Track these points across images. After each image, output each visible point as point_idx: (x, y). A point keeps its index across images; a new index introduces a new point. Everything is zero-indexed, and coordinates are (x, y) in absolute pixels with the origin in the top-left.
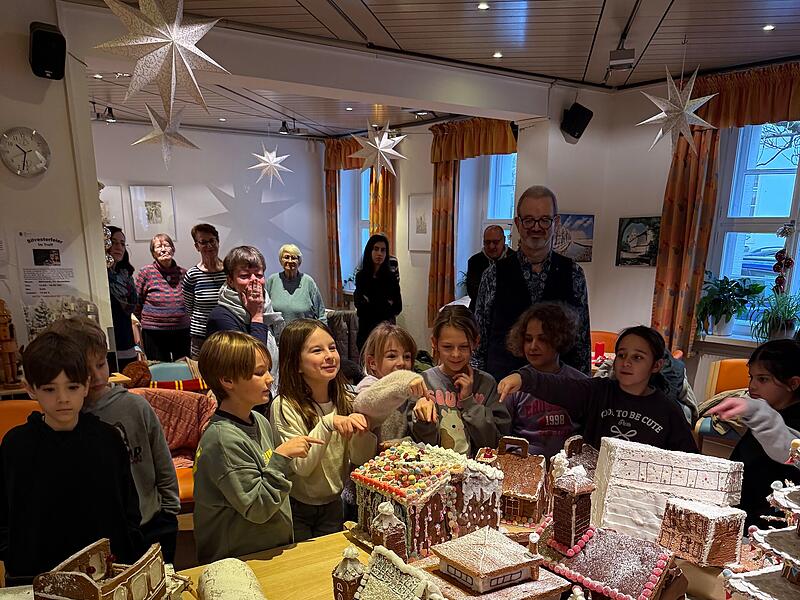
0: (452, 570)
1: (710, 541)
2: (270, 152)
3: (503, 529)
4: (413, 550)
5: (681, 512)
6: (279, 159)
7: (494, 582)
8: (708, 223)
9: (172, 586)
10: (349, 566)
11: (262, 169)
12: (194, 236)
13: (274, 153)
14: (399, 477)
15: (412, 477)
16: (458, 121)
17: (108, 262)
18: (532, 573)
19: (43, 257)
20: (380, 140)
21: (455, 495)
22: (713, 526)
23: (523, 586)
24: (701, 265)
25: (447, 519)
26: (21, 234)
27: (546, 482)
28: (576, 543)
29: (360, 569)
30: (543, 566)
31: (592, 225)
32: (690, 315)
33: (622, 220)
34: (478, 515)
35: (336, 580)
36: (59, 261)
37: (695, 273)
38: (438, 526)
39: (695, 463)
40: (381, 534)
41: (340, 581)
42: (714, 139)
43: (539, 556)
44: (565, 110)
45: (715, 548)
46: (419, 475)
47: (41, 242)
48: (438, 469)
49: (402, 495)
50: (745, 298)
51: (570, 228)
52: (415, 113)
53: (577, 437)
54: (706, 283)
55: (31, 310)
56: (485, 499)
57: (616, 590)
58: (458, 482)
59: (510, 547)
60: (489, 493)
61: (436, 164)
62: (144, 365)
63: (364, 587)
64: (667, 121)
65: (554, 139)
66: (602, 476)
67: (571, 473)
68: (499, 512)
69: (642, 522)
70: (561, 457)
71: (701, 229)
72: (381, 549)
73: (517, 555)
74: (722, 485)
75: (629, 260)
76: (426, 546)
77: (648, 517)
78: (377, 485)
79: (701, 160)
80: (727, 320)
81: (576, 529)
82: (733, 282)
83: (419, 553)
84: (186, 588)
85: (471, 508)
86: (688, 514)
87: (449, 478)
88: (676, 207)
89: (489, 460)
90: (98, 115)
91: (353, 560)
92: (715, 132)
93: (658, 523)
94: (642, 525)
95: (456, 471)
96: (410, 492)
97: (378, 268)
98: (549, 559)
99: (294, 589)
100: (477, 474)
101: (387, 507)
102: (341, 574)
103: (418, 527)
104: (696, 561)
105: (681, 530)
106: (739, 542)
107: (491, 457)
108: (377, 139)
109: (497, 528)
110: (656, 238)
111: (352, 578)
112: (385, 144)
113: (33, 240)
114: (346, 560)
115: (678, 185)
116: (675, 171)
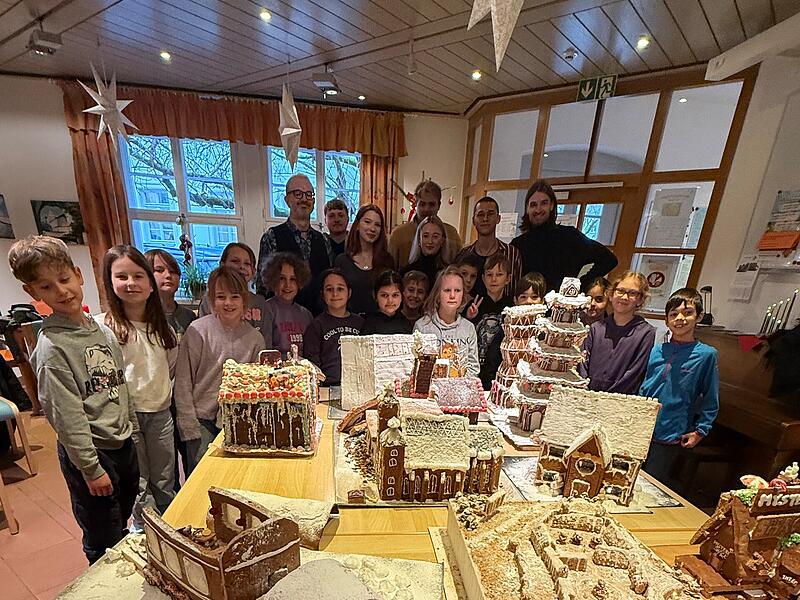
31: (3, 204)
33: (34, 203)
88: (90, 194)
110: (77, 220)
115: (86, 178)
116: (79, 163)
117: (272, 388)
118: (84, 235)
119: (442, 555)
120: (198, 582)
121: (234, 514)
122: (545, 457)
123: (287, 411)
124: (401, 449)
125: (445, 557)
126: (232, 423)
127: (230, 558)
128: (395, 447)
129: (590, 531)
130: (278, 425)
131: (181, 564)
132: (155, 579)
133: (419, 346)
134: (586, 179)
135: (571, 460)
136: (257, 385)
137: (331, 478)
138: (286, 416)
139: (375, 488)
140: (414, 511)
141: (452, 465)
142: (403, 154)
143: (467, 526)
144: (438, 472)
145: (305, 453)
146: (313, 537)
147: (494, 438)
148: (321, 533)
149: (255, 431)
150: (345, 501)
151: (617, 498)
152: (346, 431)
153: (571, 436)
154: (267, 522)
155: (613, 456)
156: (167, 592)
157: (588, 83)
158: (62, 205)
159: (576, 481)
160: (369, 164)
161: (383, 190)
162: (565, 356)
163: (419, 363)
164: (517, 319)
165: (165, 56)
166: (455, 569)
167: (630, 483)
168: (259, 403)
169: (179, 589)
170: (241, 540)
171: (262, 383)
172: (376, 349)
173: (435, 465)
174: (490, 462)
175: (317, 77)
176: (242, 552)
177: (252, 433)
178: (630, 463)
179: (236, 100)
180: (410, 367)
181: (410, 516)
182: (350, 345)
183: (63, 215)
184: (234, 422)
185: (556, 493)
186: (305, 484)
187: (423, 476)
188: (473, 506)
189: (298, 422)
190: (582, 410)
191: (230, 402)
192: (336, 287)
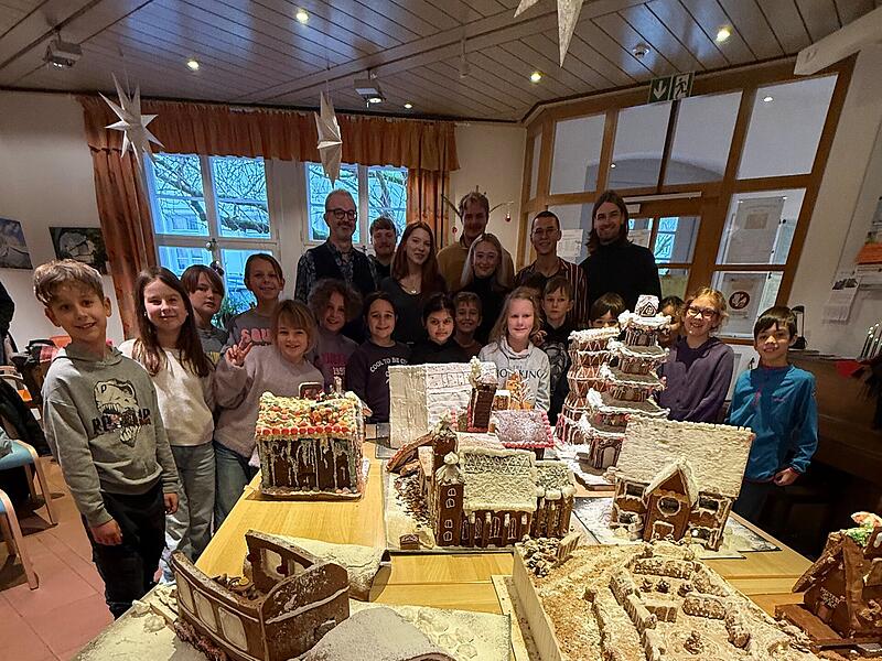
31: (20, 231)
33: (52, 230)
51: (3, 233)
110: (99, 248)
115: (108, 199)
116: (100, 184)
117: (313, 423)
118: (107, 263)
119: (508, 606)
120: (235, 636)
121: (274, 561)
122: (622, 496)
123: (330, 448)
124: (460, 488)
125: (511, 608)
126: (270, 463)
127: (271, 609)
128: (453, 486)
129: (679, 577)
130: (321, 464)
131: (216, 615)
132: (187, 634)
133: (478, 375)
134: (659, 190)
135: (652, 498)
136: (298, 420)
137: (380, 522)
138: (330, 452)
139: (430, 532)
140: (475, 558)
141: (517, 506)
142: (454, 167)
143: (537, 573)
144: (502, 514)
145: (351, 495)
146: (363, 587)
147: (563, 476)
148: (371, 583)
149: (296, 471)
150: (397, 547)
151: (705, 542)
152: (396, 471)
153: (652, 472)
154: (312, 568)
155: (700, 493)
156: (201, 649)
157: (661, 82)
158: (83, 231)
159: (657, 522)
160: (417, 180)
161: (432, 208)
162: (642, 383)
163: (477, 394)
164: (585, 343)
165: (194, 65)
166: (524, 622)
167: (719, 525)
168: (299, 440)
169: (214, 644)
170: (283, 587)
171: (303, 418)
172: (428, 380)
173: (498, 505)
174: (560, 502)
175: (359, 84)
176: (284, 602)
177: (293, 473)
178: (719, 501)
179: (271, 112)
180: (467, 399)
181: (470, 564)
182: (398, 376)
183: (84, 243)
184: (272, 460)
185: (635, 536)
186: (351, 530)
187: (484, 519)
188: (543, 551)
189: (343, 461)
190: (664, 442)
191: (268, 439)
192: (383, 314)
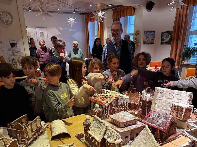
0: (115, 122)
1: (184, 113)
2: (71, 18)
3: (129, 112)
4: (105, 117)
5: (176, 106)
6: (73, 19)
7: (125, 125)
8: (185, 32)
9: (44, 127)
10: (87, 121)
11: (69, 22)
12: (51, 39)
13: (72, 18)
14: (101, 99)
15: (105, 98)
16: (119, 7)
17: (29, 46)
18: (136, 123)
19: (13, 45)
20: (99, 13)
21: (116, 103)
22: (185, 109)
23: (133, 126)
24: (183, 44)
25: (114, 109)
26: (7, 39)
27: (140, 100)
28: (147, 114)
29: (90, 122)
30: (139, 121)
31: (154, 34)
32: (180, 57)
33: (162, 32)
34: (122, 108)
35: (84, 125)
36: (17, 46)
37: (181, 46)
38: (112, 111)
39: (180, 93)
40: (96, 112)
41: (85, 125)
42: (187, 9)
43: (137, 118)
44: (147, 3)
45: (185, 115)
46: (106, 98)
47: (12, 42)
48: (112, 96)
49: (102, 103)
50: (195, 52)
51: (148, 35)
52: (108, 5)
53: (149, 88)
54: (184, 48)
55: (10, 59)
56: (124, 104)
57: (158, 126)
58: (117, 99)
59: (130, 116)
60: (125, 102)
61: (114, 19)
62: (39, 72)
63: (91, 126)
64: (174, 4)
65: (144, 11)
66: (155, 97)
67: (147, 96)
68: (128, 107)
69: (166, 109)
70: (144, 91)
71: (183, 34)
72: (96, 116)
73: (132, 117)
74: (187, 98)
75: (164, 43)
76: (108, 116)
77: (167, 108)
78: (96, 100)
79: (183, 15)
80: (190, 58)
81: (148, 110)
82: (192, 48)
83: (107, 118)
84: (47, 127)
85: (120, 106)
86: (178, 106)
87: (115, 98)
88: (177, 28)
89: (126, 94)
90: (27, 9)
91: (88, 119)
92: (187, 7)
93: (170, 109)
94: (165, 110)
95: (116, 97)
96: (104, 102)
97: (98, 46)
98: (140, 119)
99: (74, 127)
100: (122, 97)
101: (97, 105)
102: (85, 123)
103: (106, 111)
104: (180, 119)
105: (176, 111)
106: (191, 114)
107: (126, 93)
108: (98, 13)
109: (127, 111)
110: (171, 37)
111: (88, 124)
112: (100, 14)
113: (10, 41)
114: (86, 119)
144: (93, 138)
158: (169, 32)
187: (90, 137)
